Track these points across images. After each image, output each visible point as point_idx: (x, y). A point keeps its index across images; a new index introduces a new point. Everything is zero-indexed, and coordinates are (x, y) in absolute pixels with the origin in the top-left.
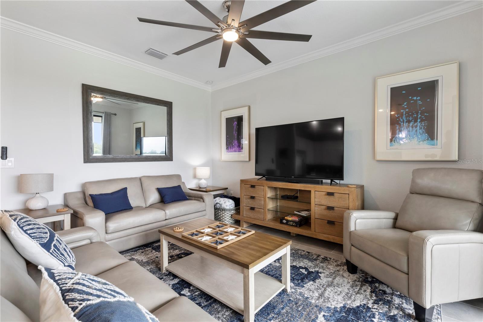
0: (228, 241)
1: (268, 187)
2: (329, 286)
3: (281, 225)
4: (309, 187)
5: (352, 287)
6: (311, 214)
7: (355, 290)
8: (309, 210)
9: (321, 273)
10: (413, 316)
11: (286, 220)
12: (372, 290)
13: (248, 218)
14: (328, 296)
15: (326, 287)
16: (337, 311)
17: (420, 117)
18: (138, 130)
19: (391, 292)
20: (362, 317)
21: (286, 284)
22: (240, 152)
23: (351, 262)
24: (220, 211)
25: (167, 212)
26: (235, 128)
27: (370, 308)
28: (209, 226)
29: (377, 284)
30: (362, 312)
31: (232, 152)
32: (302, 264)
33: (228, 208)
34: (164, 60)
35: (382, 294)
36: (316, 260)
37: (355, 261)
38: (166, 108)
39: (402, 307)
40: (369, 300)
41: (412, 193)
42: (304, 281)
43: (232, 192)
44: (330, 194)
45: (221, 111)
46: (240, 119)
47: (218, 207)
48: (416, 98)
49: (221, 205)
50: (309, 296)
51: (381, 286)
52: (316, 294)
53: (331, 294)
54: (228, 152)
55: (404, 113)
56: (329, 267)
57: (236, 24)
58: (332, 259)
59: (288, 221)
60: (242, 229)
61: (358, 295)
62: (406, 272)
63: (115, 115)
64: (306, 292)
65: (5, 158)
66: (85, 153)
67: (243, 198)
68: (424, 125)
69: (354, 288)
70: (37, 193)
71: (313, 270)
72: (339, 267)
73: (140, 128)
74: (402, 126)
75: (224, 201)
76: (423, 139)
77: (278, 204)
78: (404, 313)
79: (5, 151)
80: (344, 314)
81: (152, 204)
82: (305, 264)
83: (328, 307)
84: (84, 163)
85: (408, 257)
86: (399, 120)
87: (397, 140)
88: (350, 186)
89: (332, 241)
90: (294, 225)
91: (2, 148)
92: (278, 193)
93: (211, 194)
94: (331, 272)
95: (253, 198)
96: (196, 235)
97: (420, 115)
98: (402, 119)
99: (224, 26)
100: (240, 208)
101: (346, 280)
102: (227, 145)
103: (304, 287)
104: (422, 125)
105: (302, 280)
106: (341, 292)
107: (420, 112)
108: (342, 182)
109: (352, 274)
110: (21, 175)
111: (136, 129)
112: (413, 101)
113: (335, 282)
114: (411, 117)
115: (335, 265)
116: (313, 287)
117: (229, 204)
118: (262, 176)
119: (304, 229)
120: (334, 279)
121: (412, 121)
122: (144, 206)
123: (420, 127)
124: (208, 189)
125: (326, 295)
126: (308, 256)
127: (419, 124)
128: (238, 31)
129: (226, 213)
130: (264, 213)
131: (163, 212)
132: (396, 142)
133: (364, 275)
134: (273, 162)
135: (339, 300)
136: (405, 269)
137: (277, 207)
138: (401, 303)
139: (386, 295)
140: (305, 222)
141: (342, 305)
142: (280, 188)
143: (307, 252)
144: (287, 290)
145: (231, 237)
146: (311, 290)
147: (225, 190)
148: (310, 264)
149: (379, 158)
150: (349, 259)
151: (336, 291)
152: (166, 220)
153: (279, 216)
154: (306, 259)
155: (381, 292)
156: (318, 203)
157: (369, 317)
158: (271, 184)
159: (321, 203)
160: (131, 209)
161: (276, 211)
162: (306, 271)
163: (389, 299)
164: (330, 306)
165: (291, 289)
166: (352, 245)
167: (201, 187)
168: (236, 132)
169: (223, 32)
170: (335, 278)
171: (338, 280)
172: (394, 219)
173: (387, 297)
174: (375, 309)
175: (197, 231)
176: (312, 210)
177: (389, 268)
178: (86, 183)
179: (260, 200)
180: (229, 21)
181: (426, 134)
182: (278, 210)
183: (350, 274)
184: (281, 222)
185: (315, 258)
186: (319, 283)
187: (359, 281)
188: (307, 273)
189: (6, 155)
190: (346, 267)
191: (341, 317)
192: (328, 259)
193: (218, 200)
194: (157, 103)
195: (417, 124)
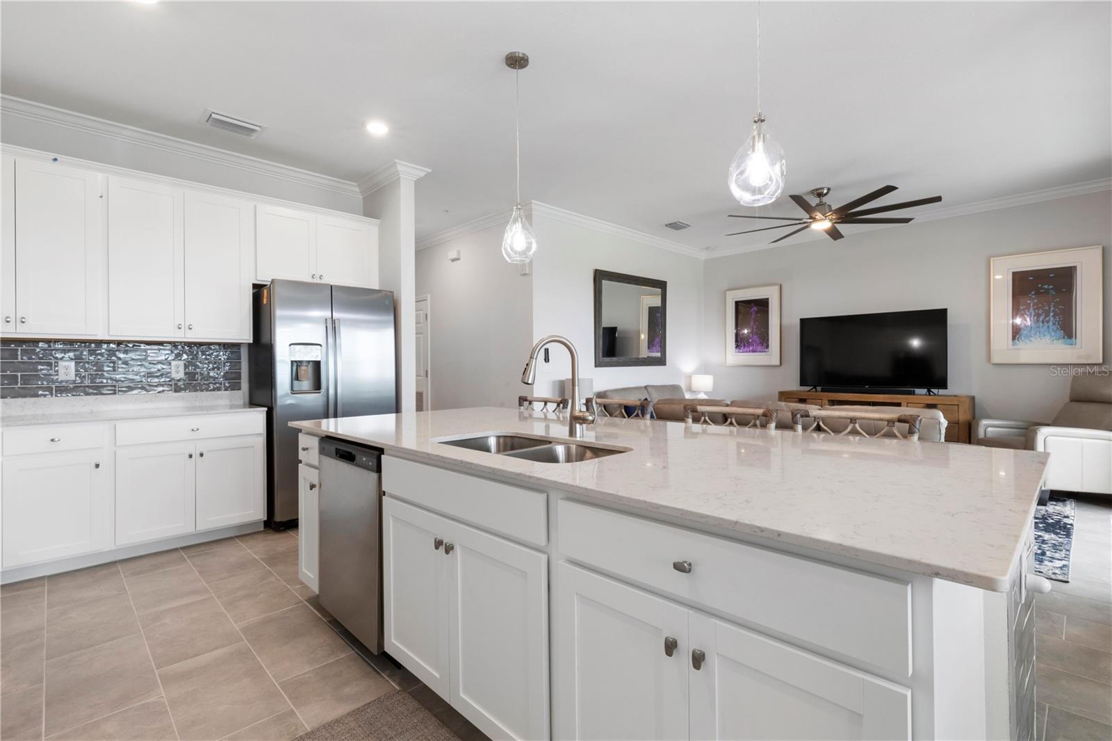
1: (828, 400)
4: (898, 399)
17: (1053, 310)
22: (763, 352)
26: (754, 317)
31: (749, 352)
38: (660, 290)
41: (1071, 401)
45: (726, 290)
46: (762, 303)
48: (1048, 287)
54: (740, 352)
55: (1032, 304)
65: (547, 362)
68: (1058, 321)
74: (1029, 320)
76: (1057, 338)
79: (547, 353)
84: (595, 368)
87: (1021, 339)
88: (955, 396)
97: (1053, 307)
98: (1028, 311)
102: (736, 341)
104: (1055, 320)
107: (1052, 304)
108: (942, 392)
112: (1043, 291)
114: (1040, 310)
118: (812, 387)
121: (1043, 314)
123: (1053, 322)
149: (996, 359)
158: (835, 396)
168: (755, 323)
181: (1062, 331)
189: (548, 357)
194: (652, 284)
195: (1050, 319)
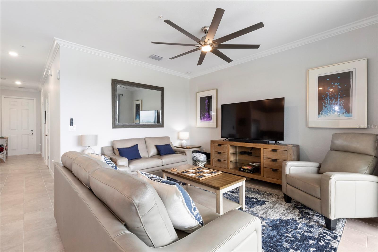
0: (206, 176)
1: (230, 145)
2: (271, 208)
3: (240, 172)
4: (259, 146)
5: (286, 210)
6: (260, 164)
7: (288, 211)
8: (259, 162)
9: (266, 202)
10: (325, 226)
11: (243, 169)
12: (300, 212)
13: (216, 167)
14: (270, 213)
15: (269, 209)
16: (275, 221)
17: (340, 97)
18: (138, 106)
19: (313, 214)
20: (290, 225)
21: (242, 205)
22: (210, 121)
23: (287, 195)
24: (196, 162)
25: (163, 160)
26: (206, 104)
27: (297, 221)
28: (193, 168)
29: (304, 209)
30: (291, 222)
31: (204, 121)
32: (253, 196)
33: (202, 160)
34: (160, 61)
35: (306, 214)
36: (263, 194)
37: (289, 194)
38: (160, 91)
39: (318, 221)
40: (297, 217)
41: (331, 150)
42: (254, 205)
43: (204, 149)
44: (274, 151)
45: (197, 93)
46: (210, 98)
47: (195, 159)
48: (337, 84)
49: (197, 158)
50: (257, 213)
51: (307, 210)
52: (262, 212)
53: (271, 212)
54: (201, 121)
55: (328, 94)
56: (272, 198)
57: (211, 42)
58: (275, 194)
59: (244, 169)
60: (213, 171)
61: (290, 214)
62: (320, 198)
63: (123, 95)
64: (255, 211)
65: (72, 125)
66: (113, 122)
67: (212, 153)
68: (342, 103)
69: (288, 210)
70: (89, 146)
71: (261, 200)
72: (279, 199)
73: (139, 104)
74: (327, 103)
75: (199, 155)
76: (342, 113)
77: (238, 158)
78: (319, 224)
79: (72, 121)
80: (279, 222)
81: (153, 156)
82: (256, 196)
83: (269, 219)
84: (112, 128)
85: (321, 189)
86: (325, 99)
87: (323, 113)
88: (288, 145)
89: (275, 183)
90: (248, 172)
91: (71, 119)
92: (238, 150)
93: (190, 150)
94: (273, 202)
95: (219, 153)
96: (185, 173)
97: (340, 95)
98: (327, 98)
99: (203, 43)
100: (210, 160)
101: (283, 206)
102: (201, 116)
103: (254, 208)
104: (341, 102)
105: (253, 204)
106: (278, 212)
107: (339, 93)
108: (283, 142)
109: (287, 203)
110: (81, 135)
111: (136, 105)
112: (334, 86)
113: (275, 206)
114: (333, 97)
115: (276, 198)
116: (260, 208)
117: (202, 157)
118: (226, 138)
119: (255, 175)
120: (274, 205)
121: (334, 100)
122: (147, 156)
123: (339, 104)
124: (188, 147)
125: (268, 212)
126: (258, 192)
127: (339, 102)
128: (211, 45)
129: (200, 164)
130: (228, 163)
131: (161, 160)
132: (322, 115)
133: (296, 204)
134: (234, 128)
135: (277, 216)
136: (319, 196)
137: (237, 160)
138: (318, 219)
139: (309, 215)
140: (257, 170)
141: (278, 218)
142: (238, 146)
143: (258, 190)
144: (243, 208)
145: (207, 175)
146: (258, 210)
147: (200, 148)
148: (259, 196)
149: (310, 125)
150: (285, 193)
151: (275, 211)
152: (162, 165)
153: (238, 166)
154: (256, 193)
155: (306, 213)
156: (266, 157)
157: (295, 225)
158: (232, 144)
159: (267, 157)
160: (140, 158)
161: (236, 163)
162: (256, 200)
163: (311, 217)
164: (270, 218)
165: (245, 209)
166: (288, 184)
167: (183, 146)
168: (207, 107)
169: (202, 46)
170: (276, 205)
171: (277, 206)
172: (318, 167)
173: (310, 216)
174: (299, 221)
175: (185, 171)
176: (261, 162)
177: (309, 196)
178: (114, 141)
179: (225, 155)
180: (206, 40)
181: (344, 109)
182: (238, 162)
183: (286, 203)
184: (240, 170)
185: (263, 193)
186: (264, 207)
187: (292, 207)
188: (257, 201)
189: (73, 123)
190: (284, 199)
191: (277, 223)
192: (272, 194)
193: (195, 154)
194: (155, 89)
195: (338, 102)
